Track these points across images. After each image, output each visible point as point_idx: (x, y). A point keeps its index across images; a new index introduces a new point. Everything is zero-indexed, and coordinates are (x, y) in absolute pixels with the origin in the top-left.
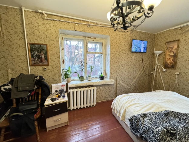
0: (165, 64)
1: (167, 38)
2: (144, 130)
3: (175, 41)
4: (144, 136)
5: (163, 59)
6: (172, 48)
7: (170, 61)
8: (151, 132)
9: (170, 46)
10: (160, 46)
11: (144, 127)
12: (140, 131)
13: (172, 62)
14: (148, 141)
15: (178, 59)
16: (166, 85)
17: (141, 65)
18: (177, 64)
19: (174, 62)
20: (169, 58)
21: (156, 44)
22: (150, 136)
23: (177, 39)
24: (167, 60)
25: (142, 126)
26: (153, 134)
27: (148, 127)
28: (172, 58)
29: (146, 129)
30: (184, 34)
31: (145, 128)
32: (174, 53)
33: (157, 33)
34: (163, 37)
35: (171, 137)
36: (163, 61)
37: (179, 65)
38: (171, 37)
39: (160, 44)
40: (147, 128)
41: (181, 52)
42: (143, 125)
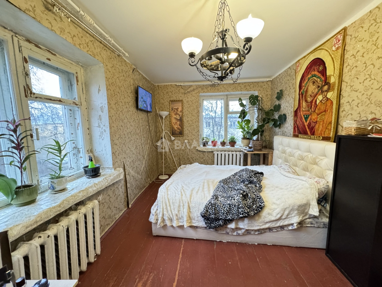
0: (172, 130)
1: (170, 95)
2: (226, 211)
3: (179, 101)
4: (229, 217)
5: (169, 123)
6: (177, 109)
7: (177, 126)
8: (233, 207)
9: (175, 106)
10: (163, 104)
11: (224, 208)
12: (222, 216)
13: (179, 127)
14: (235, 218)
15: (185, 124)
16: (177, 159)
17: (148, 133)
18: (184, 130)
19: (182, 128)
20: (176, 123)
21: (158, 101)
22: (234, 212)
23: (181, 99)
24: (173, 124)
25: (222, 209)
26: (236, 208)
27: (228, 204)
28: (178, 122)
29: (228, 208)
30: (186, 95)
31: (226, 208)
32: (179, 115)
33: (157, 84)
34: (165, 92)
35: (245, 199)
36: (169, 126)
37: (186, 131)
38: (174, 94)
39: (162, 101)
40: (228, 206)
41: (186, 115)
42: (222, 207)
